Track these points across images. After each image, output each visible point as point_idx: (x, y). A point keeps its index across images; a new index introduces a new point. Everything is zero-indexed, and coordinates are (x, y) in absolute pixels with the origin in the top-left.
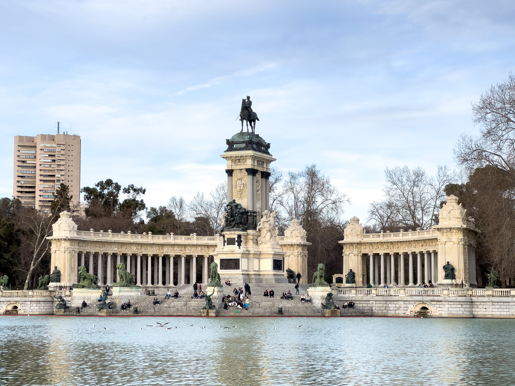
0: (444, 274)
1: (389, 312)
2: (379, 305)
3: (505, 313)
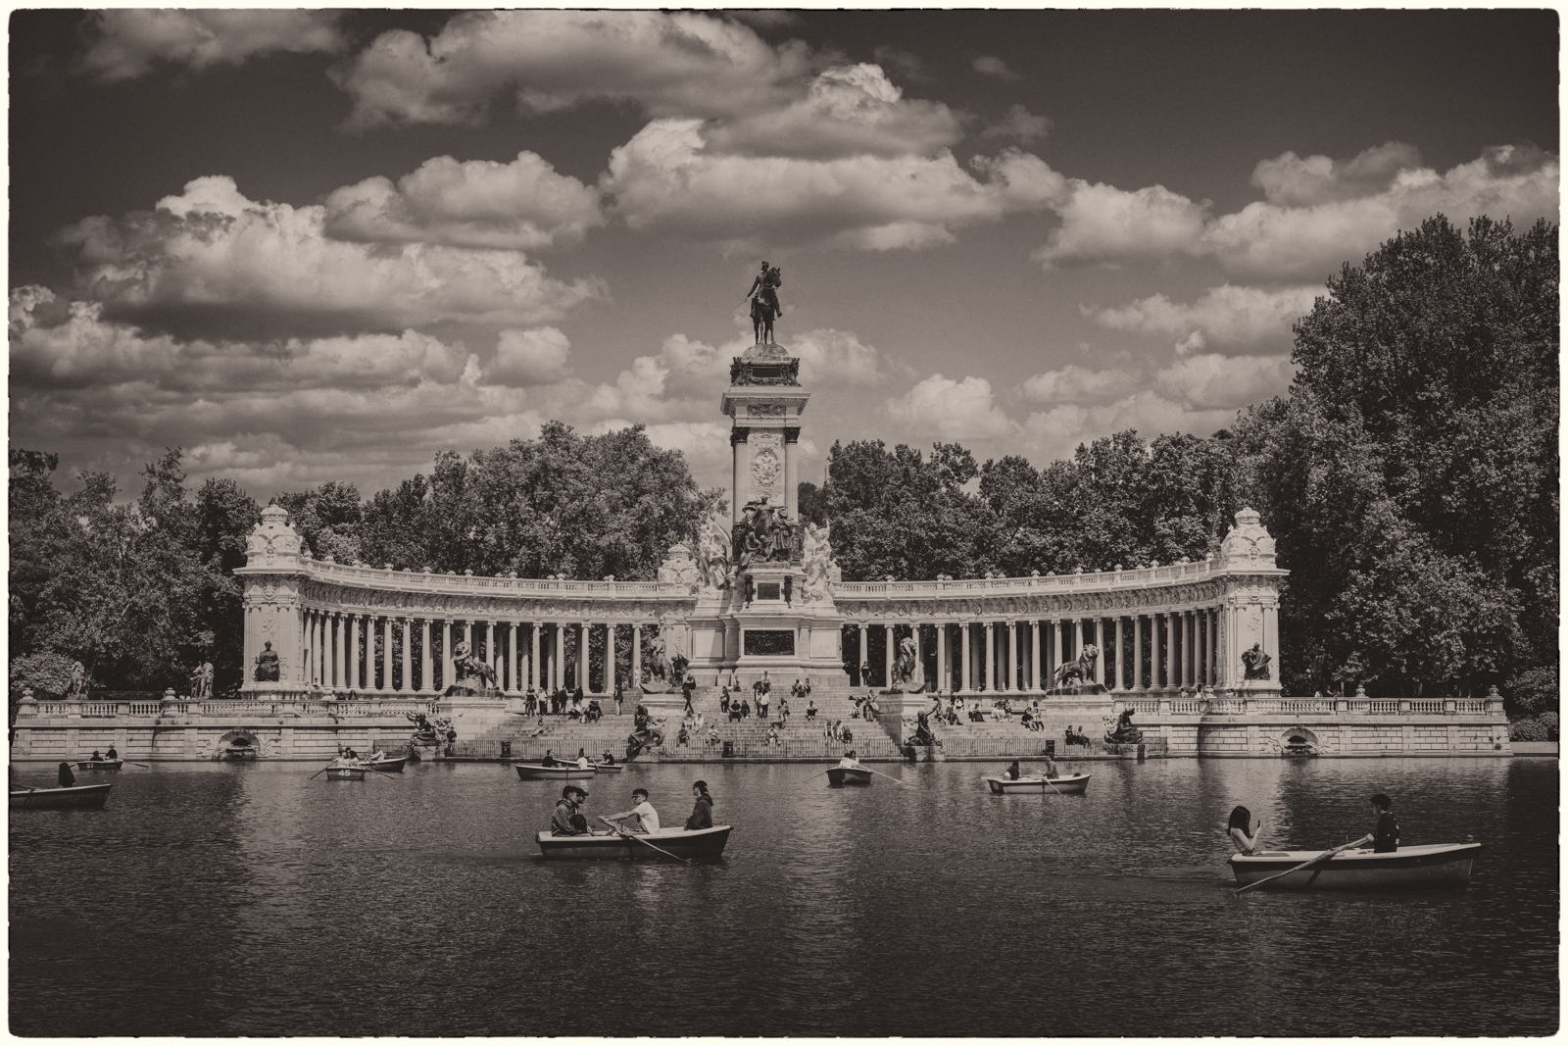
0: (1242, 669)
1: (1222, 747)
2: (1181, 734)
3: (1439, 746)
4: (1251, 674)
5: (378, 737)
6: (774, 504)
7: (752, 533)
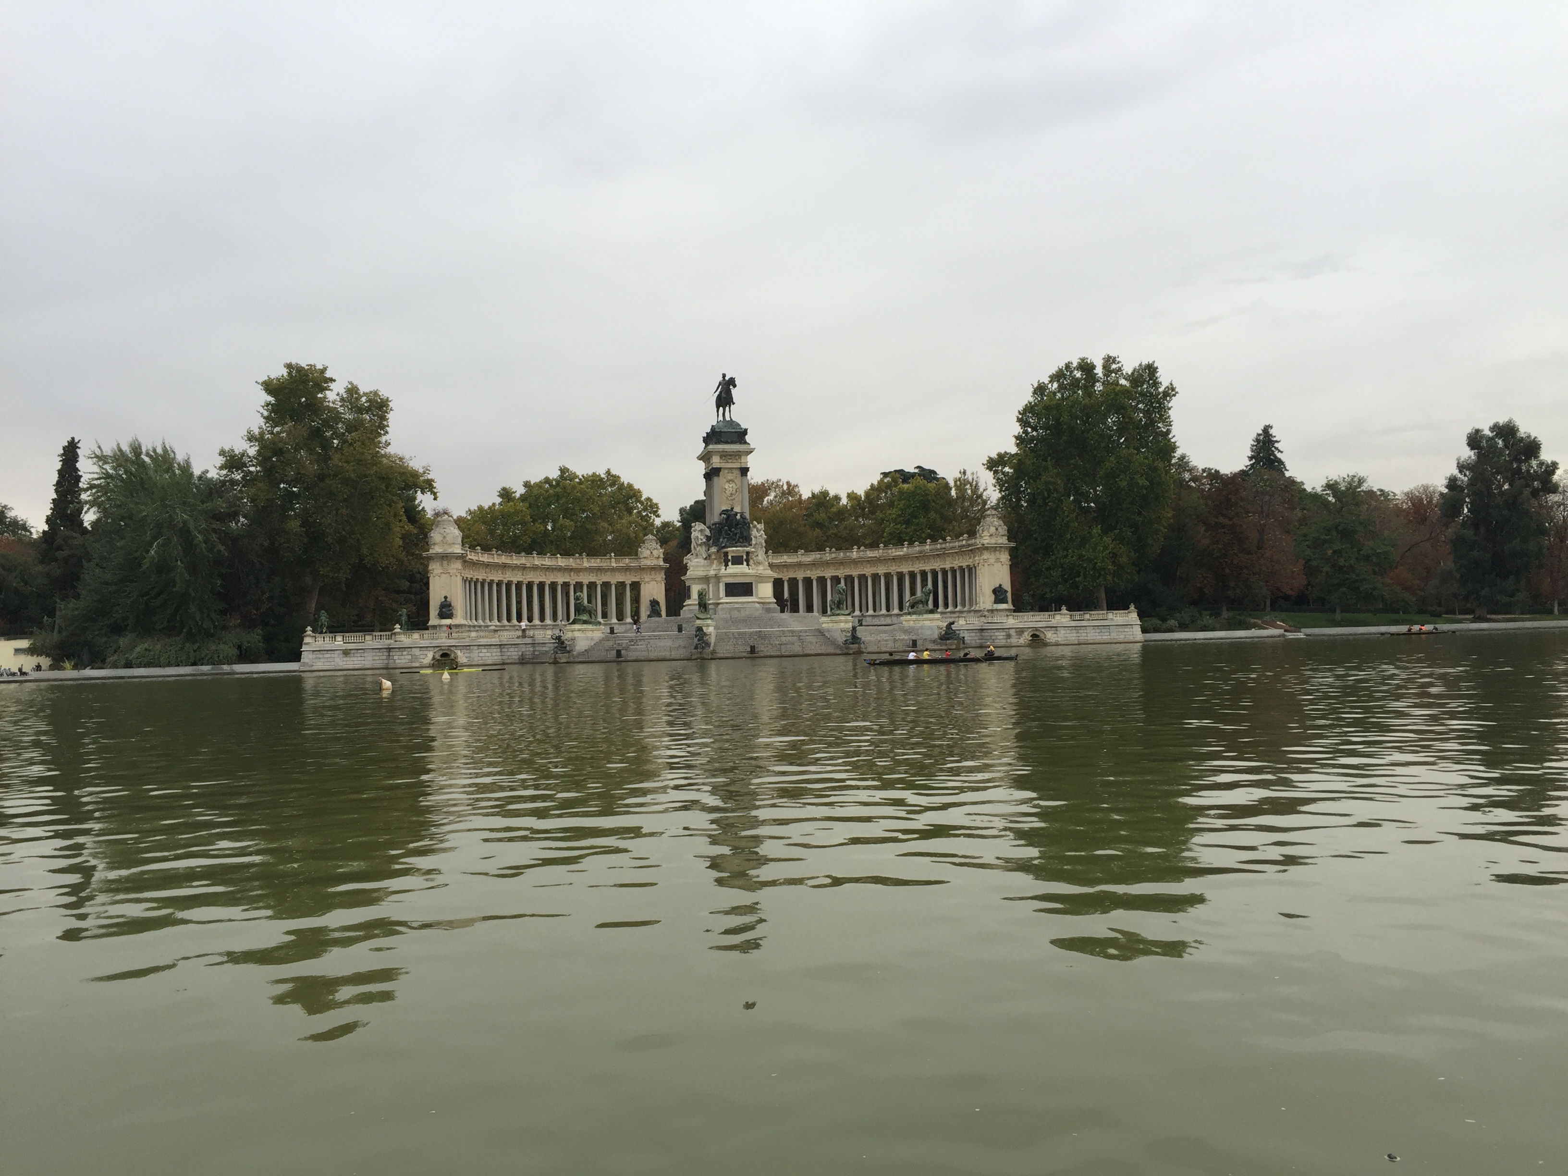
0: (993, 597)
3: (1106, 637)
4: (997, 601)
5: (523, 650)
6: (738, 511)
7: (726, 528)
